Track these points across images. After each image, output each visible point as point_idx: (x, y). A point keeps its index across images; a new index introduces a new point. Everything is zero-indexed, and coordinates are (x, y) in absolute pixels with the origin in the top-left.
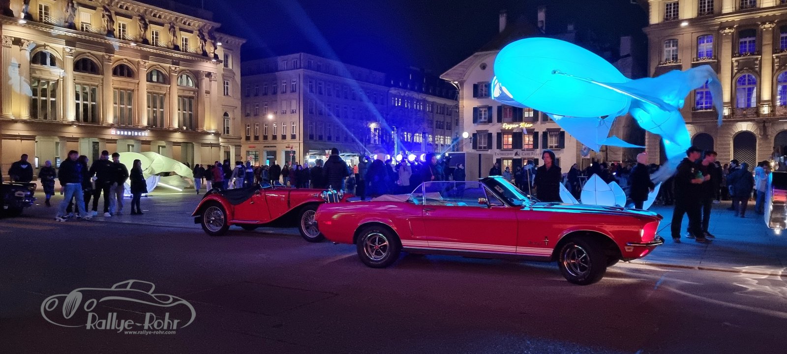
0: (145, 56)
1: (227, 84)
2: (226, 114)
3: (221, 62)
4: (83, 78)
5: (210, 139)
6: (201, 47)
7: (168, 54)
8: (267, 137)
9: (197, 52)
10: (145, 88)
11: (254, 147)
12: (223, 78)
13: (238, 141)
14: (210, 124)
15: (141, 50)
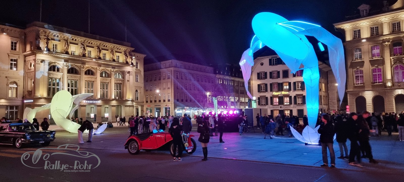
0: (100, 65)
1: (137, 76)
2: (137, 91)
3: (135, 66)
4: (71, 77)
5: (129, 103)
6: (125, 60)
7: (110, 63)
8: (156, 101)
9: (123, 62)
10: (99, 80)
11: (150, 106)
12: (135, 73)
13: (142, 103)
14: (129, 96)
15: (98, 62)
